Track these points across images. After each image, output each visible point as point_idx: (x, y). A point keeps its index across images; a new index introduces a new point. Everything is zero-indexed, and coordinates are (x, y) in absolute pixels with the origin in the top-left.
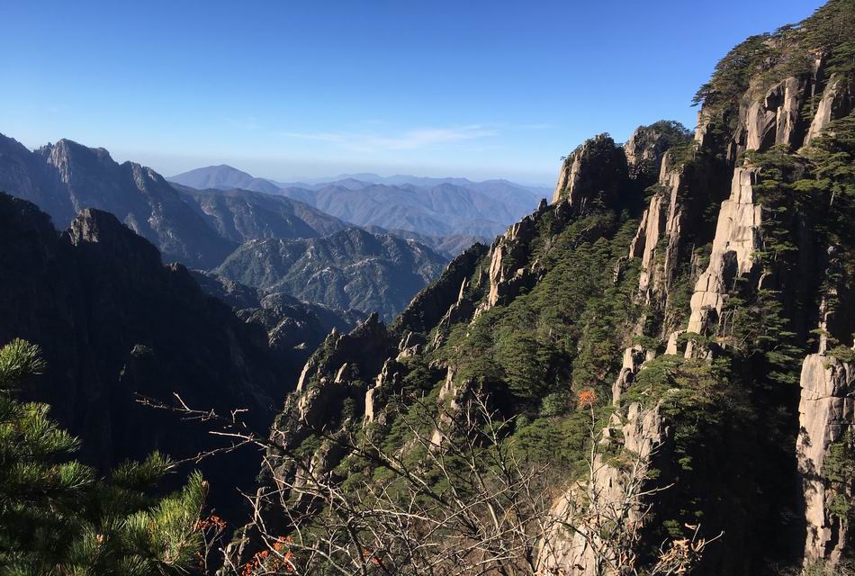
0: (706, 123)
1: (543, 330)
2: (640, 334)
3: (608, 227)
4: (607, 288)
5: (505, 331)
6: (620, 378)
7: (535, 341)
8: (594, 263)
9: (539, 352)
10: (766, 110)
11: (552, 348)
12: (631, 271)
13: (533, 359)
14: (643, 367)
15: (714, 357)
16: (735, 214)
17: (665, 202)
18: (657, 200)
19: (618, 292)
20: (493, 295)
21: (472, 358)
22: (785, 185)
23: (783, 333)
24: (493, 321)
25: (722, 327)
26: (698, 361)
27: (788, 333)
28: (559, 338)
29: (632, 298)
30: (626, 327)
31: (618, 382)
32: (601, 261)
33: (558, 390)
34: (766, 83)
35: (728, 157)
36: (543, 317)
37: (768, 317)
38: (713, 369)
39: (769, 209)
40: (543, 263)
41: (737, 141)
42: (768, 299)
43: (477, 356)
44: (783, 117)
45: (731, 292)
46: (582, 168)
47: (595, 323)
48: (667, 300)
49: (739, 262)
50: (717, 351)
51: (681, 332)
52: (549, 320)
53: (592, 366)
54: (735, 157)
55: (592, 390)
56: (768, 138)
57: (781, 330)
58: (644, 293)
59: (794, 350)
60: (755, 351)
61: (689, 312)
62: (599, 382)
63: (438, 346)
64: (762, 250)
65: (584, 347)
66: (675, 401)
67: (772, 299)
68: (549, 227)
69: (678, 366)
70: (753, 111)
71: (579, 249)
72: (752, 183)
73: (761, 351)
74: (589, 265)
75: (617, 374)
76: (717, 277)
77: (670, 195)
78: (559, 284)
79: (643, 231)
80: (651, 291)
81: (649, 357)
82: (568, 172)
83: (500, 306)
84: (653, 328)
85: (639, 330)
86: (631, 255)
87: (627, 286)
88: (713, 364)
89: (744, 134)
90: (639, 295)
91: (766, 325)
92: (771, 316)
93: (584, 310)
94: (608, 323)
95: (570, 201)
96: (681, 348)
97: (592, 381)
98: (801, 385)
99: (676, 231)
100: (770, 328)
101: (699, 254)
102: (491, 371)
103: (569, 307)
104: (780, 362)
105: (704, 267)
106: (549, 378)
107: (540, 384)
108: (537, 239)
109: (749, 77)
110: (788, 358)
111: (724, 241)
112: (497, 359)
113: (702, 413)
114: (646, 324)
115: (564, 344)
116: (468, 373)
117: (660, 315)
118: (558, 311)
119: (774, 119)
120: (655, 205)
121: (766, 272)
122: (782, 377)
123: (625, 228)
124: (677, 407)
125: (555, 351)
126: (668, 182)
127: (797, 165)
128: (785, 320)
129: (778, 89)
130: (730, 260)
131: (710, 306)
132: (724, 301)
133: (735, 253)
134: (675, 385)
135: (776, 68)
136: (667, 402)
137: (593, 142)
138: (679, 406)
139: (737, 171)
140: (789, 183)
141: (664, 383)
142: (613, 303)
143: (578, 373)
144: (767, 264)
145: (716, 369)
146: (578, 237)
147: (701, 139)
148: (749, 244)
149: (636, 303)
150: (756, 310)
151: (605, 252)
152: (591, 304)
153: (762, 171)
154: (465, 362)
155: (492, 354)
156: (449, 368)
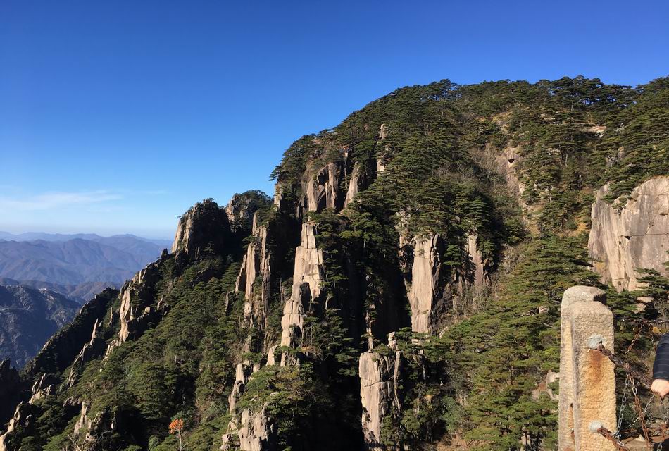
0: (281, 192)
1: (169, 358)
2: (247, 351)
3: (218, 268)
4: (220, 317)
5: (136, 362)
6: (234, 390)
7: (163, 368)
8: (209, 297)
9: (167, 377)
10: (318, 184)
11: (178, 371)
12: (237, 302)
13: (161, 384)
14: (251, 378)
15: (301, 363)
16: (306, 256)
17: (258, 249)
18: (252, 247)
19: (229, 319)
20: (124, 332)
21: (105, 391)
22: (335, 235)
23: (344, 339)
24: (124, 355)
25: (304, 339)
26: (290, 368)
27: (348, 339)
28: (183, 362)
29: (239, 323)
30: (237, 347)
31: (233, 393)
32: (214, 296)
33: (185, 408)
34: (317, 167)
35: (298, 216)
36: (169, 347)
37: (334, 329)
38: (301, 372)
39: (327, 252)
40: (167, 301)
41: (303, 205)
42: (332, 315)
43: (110, 389)
44: (330, 188)
45: (308, 312)
46: (194, 224)
47: (213, 346)
48: (266, 322)
49: (312, 291)
50: (303, 358)
51: (276, 346)
52: (173, 349)
53: (212, 383)
54: (302, 216)
55: (213, 403)
56: (322, 203)
57: (343, 337)
58: (248, 319)
59: (353, 351)
60: (328, 354)
61: (281, 330)
62: (219, 395)
63: (72, 384)
64: (326, 281)
65: (204, 368)
66: (276, 403)
67: (336, 315)
68: (170, 271)
69: (276, 373)
70: (310, 185)
71: (196, 287)
72: (315, 234)
73: (332, 354)
74: (204, 299)
75: (232, 387)
76: (297, 303)
77: (261, 243)
78: (181, 317)
79: (244, 271)
80: (253, 316)
81: (255, 369)
82: (183, 228)
83: (130, 341)
84: (257, 346)
85: (246, 348)
86: (237, 289)
87: (235, 314)
88: (300, 369)
89: (306, 199)
90: (245, 320)
91: (334, 334)
92: (336, 328)
93: (202, 337)
94: (223, 345)
95: (187, 250)
96: (278, 359)
97: (213, 395)
98: (360, 376)
99: (268, 269)
100: (336, 337)
101: (285, 286)
102: (124, 400)
103: (190, 335)
104: (345, 361)
105: (289, 295)
106: (176, 399)
107: (169, 405)
108: (161, 281)
109: (306, 162)
110: (350, 357)
111: (300, 276)
112: (129, 388)
113: (296, 408)
114: (252, 343)
115: (187, 367)
116: (102, 405)
117: (261, 334)
118: (181, 340)
119: (324, 190)
120: (251, 251)
121: (330, 296)
122: (347, 372)
123: (231, 269)
124: (278, 407)
125: (181, 375)
126: (258, 234)
127: (341, 221)
128: (345, 330)
129: (324, 171)
130: (305, 288)
131: (295, 324)
132: (304, 320)
133: (308, 284)
134: (275, 389)
135: (322, 157)
136: (270, 405)
137: (202, 205)
138: (279, 406)
139: (304, 226)
140: (338, 233)
141: (267, 389)
142: (225, 329)
143: (201, 390)
144: (329, 290)
145: (303, 372)
146: (195, 278)
147: (279, 203)
148: (317, 277)
149: (243, 327)
150: (326, 324)
151: (216, 289)
152: (208, 331)
153: (320, 226)
154: (98, 396)
155: (125, 384)
156: (83, 403)
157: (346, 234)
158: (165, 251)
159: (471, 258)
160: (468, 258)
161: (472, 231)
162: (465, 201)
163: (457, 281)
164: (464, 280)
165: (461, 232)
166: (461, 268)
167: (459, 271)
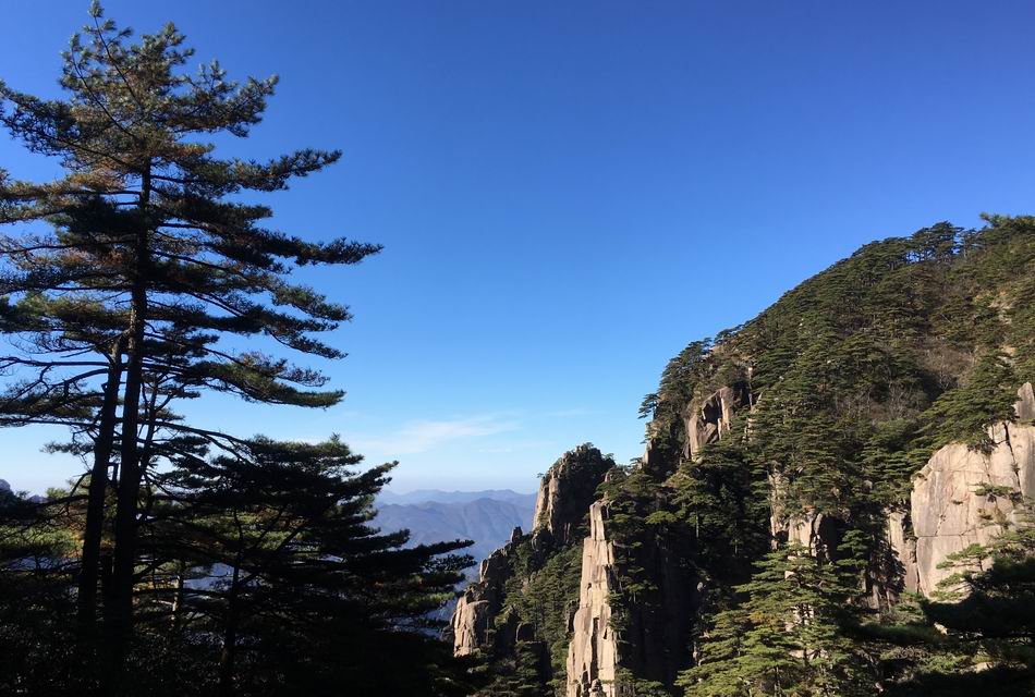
10: (705, 422)
16: (594, 552)
22: (638, 518)
34: (704, 394)
39: (623, 546)
46: (561, 486)
64: (618, 592)
68: (525, 563)
70: (693, 425)
82: (547, 490)
95: (550, 527)
108: (511, 578)
111: (587, 583)
119: (716, 432)
137: (574, 455)
144: (623, 607)
148: (604, 585)
157: (653, 518)
158: (518, 531)
159: (897, 554)
160: (890, 554)
161: (896, 504)
162: (878, 453)
163: (869, 593)
164: (882, 592)
165: (876, 508)
166: (878, 571)
167: (873, 575)
